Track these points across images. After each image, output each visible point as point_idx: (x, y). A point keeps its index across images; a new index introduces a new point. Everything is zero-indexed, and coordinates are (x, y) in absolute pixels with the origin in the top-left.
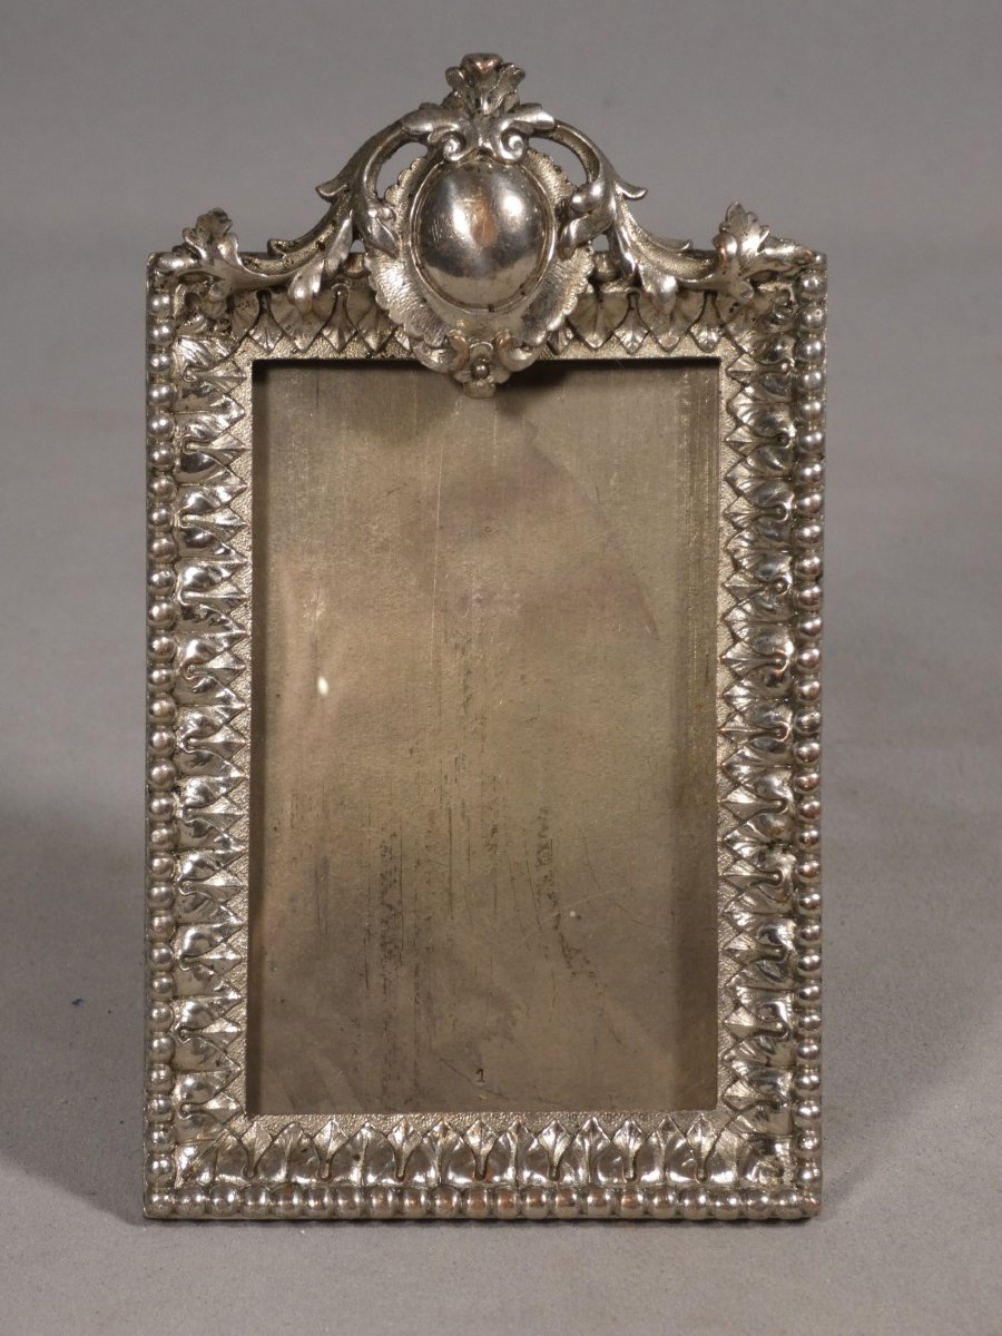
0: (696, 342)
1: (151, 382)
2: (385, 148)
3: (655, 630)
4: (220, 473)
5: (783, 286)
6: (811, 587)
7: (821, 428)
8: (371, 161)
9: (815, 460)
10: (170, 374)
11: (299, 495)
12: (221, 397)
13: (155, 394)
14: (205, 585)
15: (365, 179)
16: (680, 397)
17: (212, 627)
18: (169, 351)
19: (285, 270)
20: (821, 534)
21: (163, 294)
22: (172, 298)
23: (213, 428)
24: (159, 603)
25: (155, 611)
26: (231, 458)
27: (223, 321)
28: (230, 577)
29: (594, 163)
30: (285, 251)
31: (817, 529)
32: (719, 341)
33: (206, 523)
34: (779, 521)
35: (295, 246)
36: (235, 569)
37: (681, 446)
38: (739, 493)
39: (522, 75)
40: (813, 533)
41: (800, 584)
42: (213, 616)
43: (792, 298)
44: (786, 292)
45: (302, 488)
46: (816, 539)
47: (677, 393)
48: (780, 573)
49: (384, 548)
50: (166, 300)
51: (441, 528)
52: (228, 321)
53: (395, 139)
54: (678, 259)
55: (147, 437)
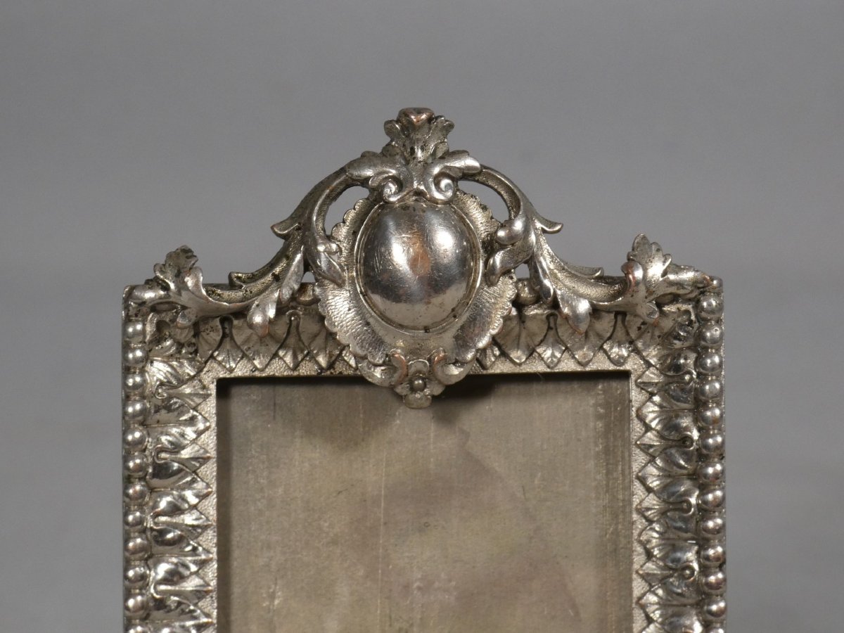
0: (609, 358)
1: (127, 399)
2: (331, 191)
3: (577, 614)
4: (189, 479)
5: (684, 307)
6: (715, 573)
7: (721, 432)
8: (319, 203)
9: (716, 460)
10: (143, 392)
11: (258, 496)
12: (189, 412)
13: (130, 410)
14: (175, 579)
15: (315, 218)
16: (596, 405)
17: (182, 617)
18: (143, 372)
19: (244, 299)
20: (723, 527)
21: (137, 321)
22: (144, 325)
23: (181, 439)
24: (134, 596)
25: (131, 603)
26: (198, 465)
27: (190, 344)
28: (198, 571)
29: (515, 202)
30: (244, 282)
31: (719, 521)
32: (629, 356)
33: (176, 523)
34: (685, 515)
35: (253, 278)
36: (202, 564)
37: (597, 449)
38: (649, 490)
39: (451, 126)
40: (716, 525)
41: (705, 571)
42: (183, 606)
43: (693, 317)
44: (687, 312)
45: (262, 490)
46: (719, 530)
47: (592, 402)
48: (688, 561)
49: (335, 542)
50: (139, 327)
51: (385, 524)
52: (194, 344)
53: (340, 183)
54: (592, 285)
55: (123, 448)
